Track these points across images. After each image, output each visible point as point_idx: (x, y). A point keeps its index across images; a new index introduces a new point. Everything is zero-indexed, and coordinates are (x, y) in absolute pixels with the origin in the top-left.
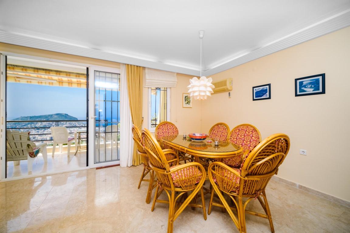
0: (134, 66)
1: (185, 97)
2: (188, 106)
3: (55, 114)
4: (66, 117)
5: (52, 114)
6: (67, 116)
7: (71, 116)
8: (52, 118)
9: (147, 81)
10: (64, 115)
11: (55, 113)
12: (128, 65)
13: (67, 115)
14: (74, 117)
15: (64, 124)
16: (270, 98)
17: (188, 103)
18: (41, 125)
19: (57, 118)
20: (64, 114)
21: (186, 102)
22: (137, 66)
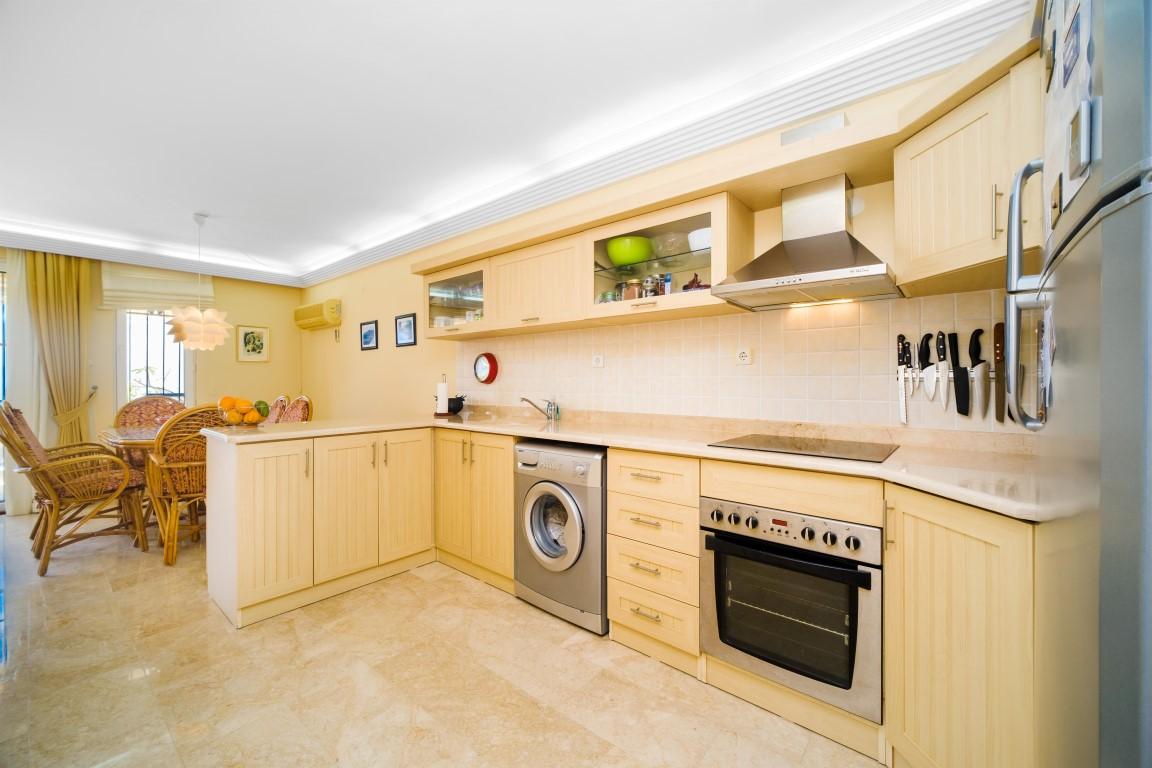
0: (58, 255)
1: (246, 335)
2: (254, 357)
9: (105, 293)
12: (34, 252)
16: (377, 347)
17: (254, 350)
21: (250, 347)
22: (68, 258)
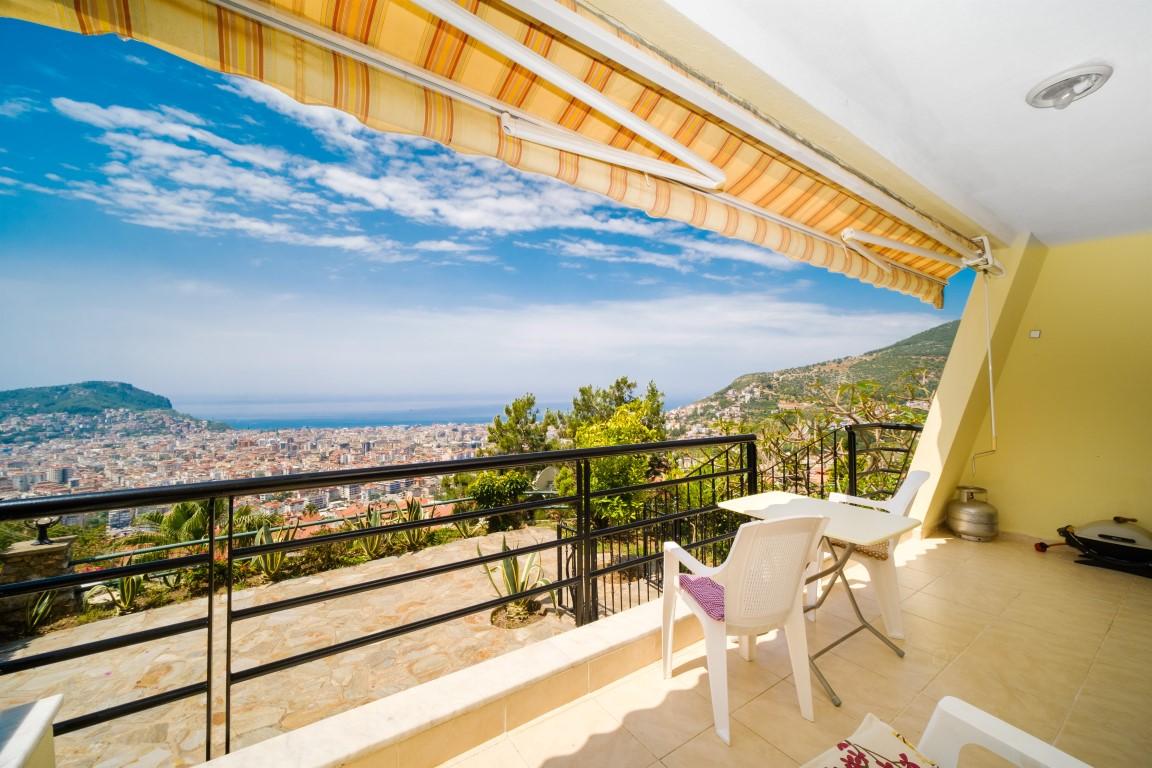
3: (78, 385)
4: (126, 394)
5: (66, 383)
6: (128, 392)
7: (146, 390)
8: (69, 397)
10: (115, 388)
11: (80, 382)
13: (130, 387)
14: (156, 394)
15: (115, 422)
18: (18, 424)
19: (86, 399)
20: (116, 385)
